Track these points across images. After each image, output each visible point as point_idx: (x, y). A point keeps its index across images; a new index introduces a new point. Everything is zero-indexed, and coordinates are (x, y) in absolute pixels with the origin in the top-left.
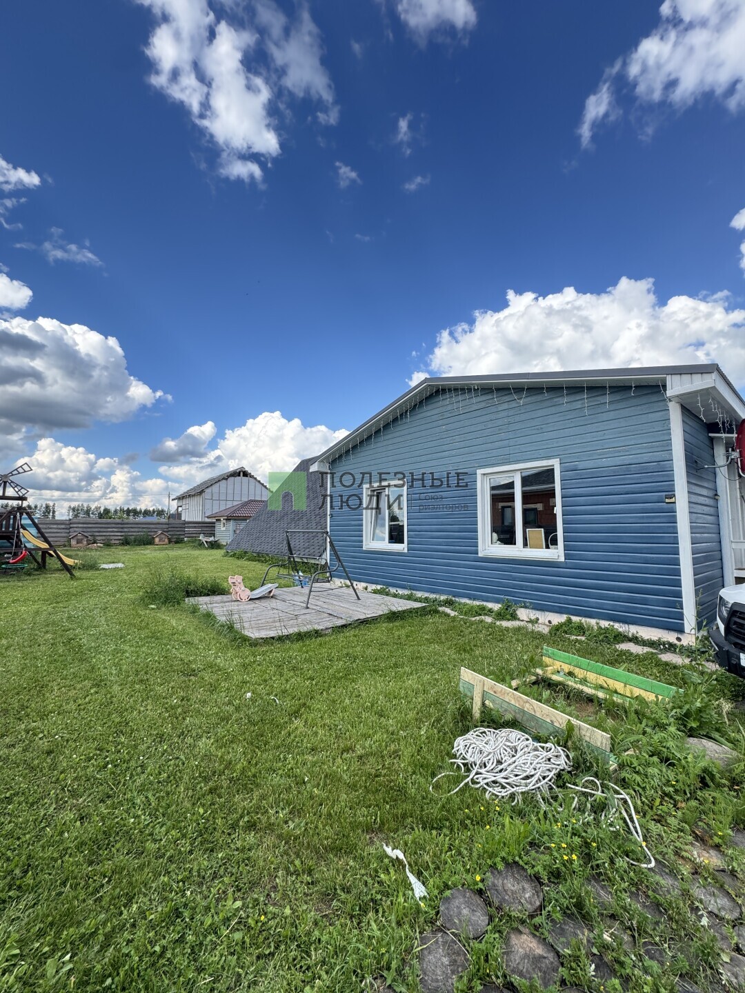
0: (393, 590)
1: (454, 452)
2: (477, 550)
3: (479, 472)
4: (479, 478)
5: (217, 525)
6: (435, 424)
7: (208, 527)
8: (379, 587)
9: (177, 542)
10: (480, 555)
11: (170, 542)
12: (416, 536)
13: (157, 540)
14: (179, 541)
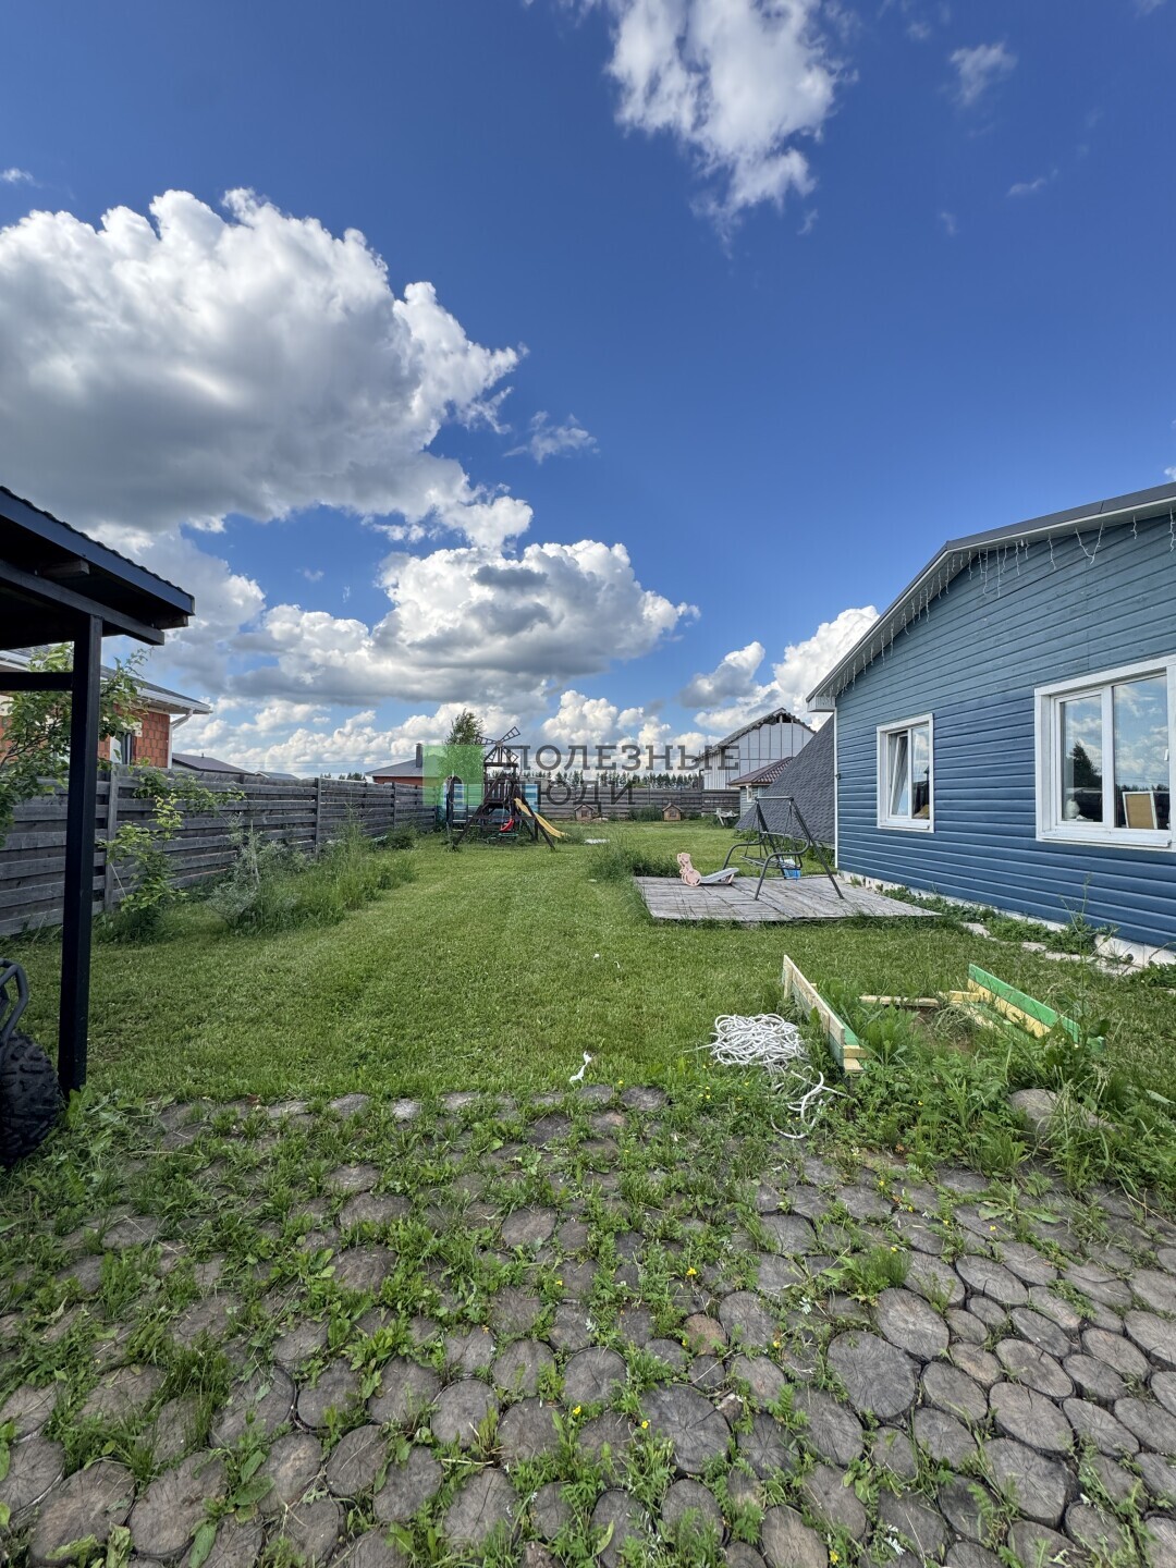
0: (915, 893)
1: (999, 662)
2: (1034, 829)
3: (1039, 692)
4: (1038, 701)
5: (742, 795)
6: (973, 616)
7: (731, 799)
8: (896, 887)
9: (691, 819)
10: (1039, 838)
11: (683, 817)
12: (947, 806)
13: (667, 814)
14: (695, 817)
